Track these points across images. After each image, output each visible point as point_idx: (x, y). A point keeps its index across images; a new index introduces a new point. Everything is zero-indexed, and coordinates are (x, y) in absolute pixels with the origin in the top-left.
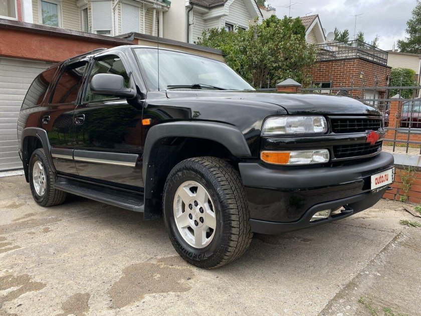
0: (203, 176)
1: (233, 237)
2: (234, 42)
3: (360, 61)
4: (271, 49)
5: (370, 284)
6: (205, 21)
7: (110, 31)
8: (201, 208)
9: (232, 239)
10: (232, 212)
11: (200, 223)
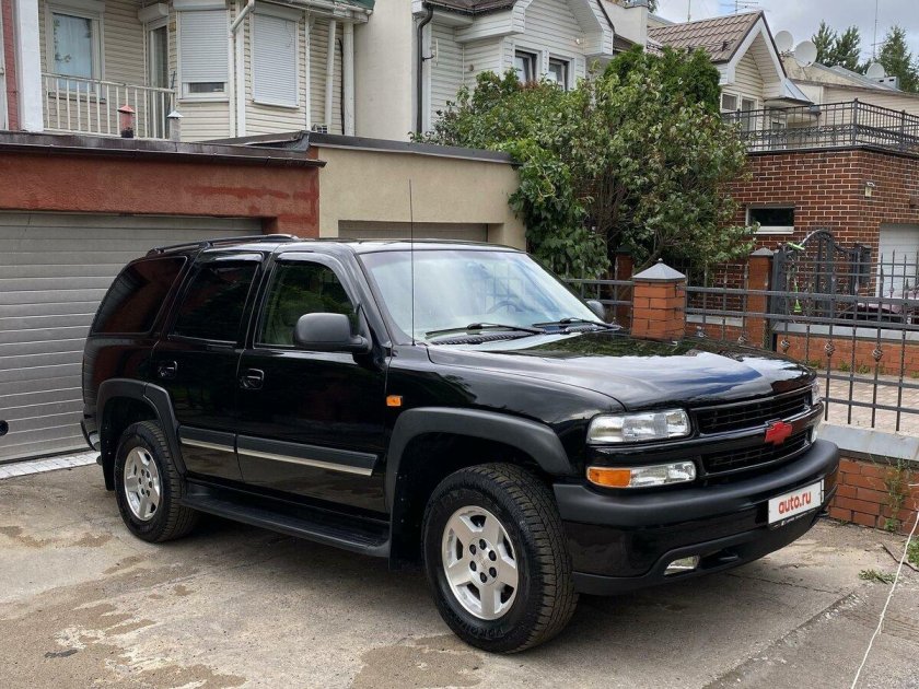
0: (495, 500)
1: (546, 600)
2: (539, 120)
3: (863, 155)
4: (632, 140)
5: (764, 675)
6: (463, 45)
7: (223, 83)
8: (491, 552)
9: (544, 603)
10: (543, 561)
11: (490, 578)
